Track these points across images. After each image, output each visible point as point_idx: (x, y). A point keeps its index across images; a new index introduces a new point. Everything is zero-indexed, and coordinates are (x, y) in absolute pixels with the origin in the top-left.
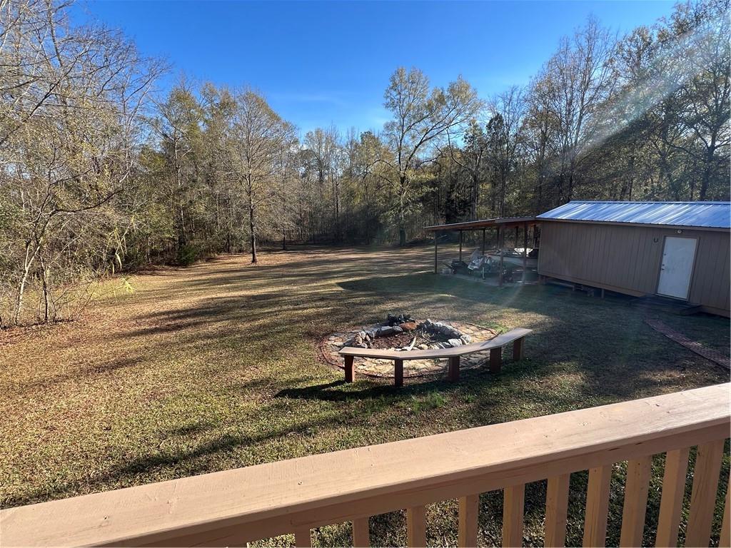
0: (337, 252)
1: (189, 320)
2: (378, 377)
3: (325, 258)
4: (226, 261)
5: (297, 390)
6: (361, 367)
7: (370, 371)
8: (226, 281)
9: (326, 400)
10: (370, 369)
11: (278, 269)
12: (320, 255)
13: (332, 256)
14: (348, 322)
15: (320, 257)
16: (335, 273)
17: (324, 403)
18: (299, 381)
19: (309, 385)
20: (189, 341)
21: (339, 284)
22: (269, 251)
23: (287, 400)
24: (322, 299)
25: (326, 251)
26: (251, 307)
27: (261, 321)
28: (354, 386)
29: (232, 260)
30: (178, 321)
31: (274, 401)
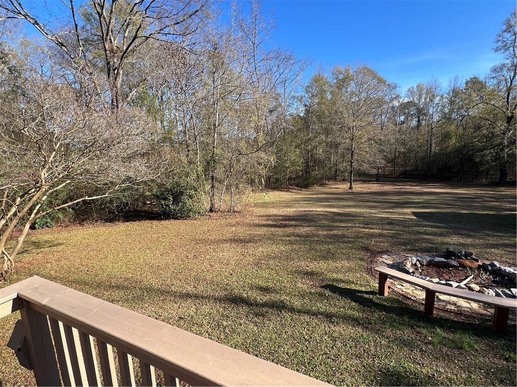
0: (423, 186)
1: (293, 223)
2: (411, 300)
3: (410, 190)
4: (332, 187)
5: (338, 287)
6: (400, 287)
7: (406, 293)
8: (326, 200)
9: (356, 303)
10: (407, 291)
11: (366, 195)
12: (406, 187)
13: (417, 189)
14: (405, 246)
15: (407, 189)
16: (414, 203)
17: (354, 304)
18: (343, 281)
19: (348, 287)
20: (287, 236)
21: (414, 214)
22: (364, 182)
23: (327, 292)
24: (390, 224)
25: (414, 184)
26: (334, 221)
27: (335, 232)
28: (385, 300)
29: (336, 186)
30: (287, 222)
31: (319, 290)
